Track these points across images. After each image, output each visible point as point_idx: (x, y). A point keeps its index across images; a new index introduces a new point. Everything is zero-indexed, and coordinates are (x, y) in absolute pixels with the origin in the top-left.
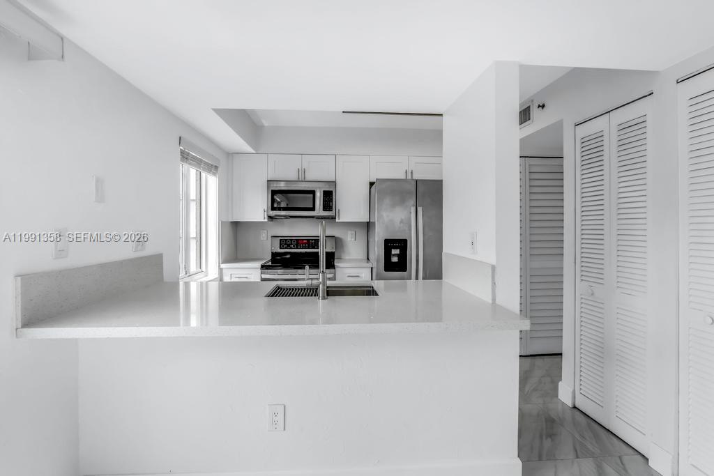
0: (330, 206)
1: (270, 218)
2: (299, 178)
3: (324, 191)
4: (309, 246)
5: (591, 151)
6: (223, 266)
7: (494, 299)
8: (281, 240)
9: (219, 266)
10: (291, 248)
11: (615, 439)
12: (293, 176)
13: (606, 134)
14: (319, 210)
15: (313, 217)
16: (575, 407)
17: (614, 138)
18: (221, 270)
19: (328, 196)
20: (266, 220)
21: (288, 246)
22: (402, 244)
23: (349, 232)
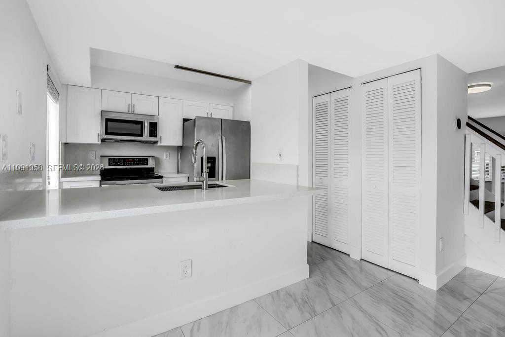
0: (154, 134)
1: (103, 140)
2: (129, 111)
3: (150, 123)
4: (134, 163)
5: (320, 111)
6: (63, 180)
7: (298, 183)
8: (109, 159)
9: (59, 180)
10: (119, 165)
11: (334, 251)
12: (124, 109)
13: (329, 103)
14: (146, 136)
15: (140, 141)
16: (313, 242)
17: (333, 106)
18: (60, 183)
19: (154, 127)
20: (100, 142)
21: (117, 164)
22: (212, 160)
23: (165, 153)
